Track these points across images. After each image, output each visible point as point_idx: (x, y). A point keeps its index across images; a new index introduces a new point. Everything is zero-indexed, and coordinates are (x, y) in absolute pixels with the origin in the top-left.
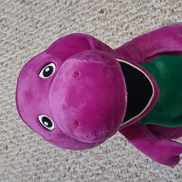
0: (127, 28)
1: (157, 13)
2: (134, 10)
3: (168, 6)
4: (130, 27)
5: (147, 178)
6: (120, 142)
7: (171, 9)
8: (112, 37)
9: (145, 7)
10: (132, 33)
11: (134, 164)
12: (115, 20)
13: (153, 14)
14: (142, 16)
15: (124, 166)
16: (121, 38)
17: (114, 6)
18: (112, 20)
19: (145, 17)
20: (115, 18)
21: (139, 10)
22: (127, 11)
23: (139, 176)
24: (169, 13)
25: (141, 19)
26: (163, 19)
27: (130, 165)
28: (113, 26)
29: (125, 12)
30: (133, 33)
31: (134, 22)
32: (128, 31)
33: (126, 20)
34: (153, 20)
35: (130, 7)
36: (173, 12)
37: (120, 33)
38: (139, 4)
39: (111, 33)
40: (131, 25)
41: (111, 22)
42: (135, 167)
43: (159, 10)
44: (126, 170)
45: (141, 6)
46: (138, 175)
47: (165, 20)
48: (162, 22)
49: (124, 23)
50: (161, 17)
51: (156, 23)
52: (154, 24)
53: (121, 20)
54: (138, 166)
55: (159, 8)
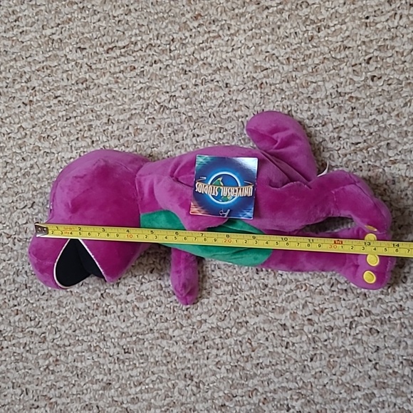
0: (28, 80)
1: (70, 65)
2: (40, 58)
3: (85, 60)
4: (33, 79)
5: (41, 289)
6: (6, 240)
7: (89, 64)
8: (5, 90)
9: (56, 56)
10: (34, 88)
11: (23, 271)
12: (12, 67)
13: (65, 67)
14: (50, 67)
15: (9, 275)
16: (19, 93)
17: (12, 46)
18: (8, 65)
19: (54, 69)
20: (12, 63)
21: (46, 58)
22: (30, 56)
23: (30, 287)
24: (85, 68)
25: (49, 71)
26: (77, 75)
27: (17, 273)
28: (9, 75)
29: (26, 58)
30: (37, 88)
31: (38, 73)
32: (29, 85)
33: (27, 69)
34: (65, 75)
35: (34, 52)
36: (91, 68)
37: (17, 86)
38: (48, 50)
39: (5, 84)
40: (34, 77)
41: (6, 68)
42: (25, 276)
43: (73, 63)
44: (12, 280)
45: (50, 53)
46: (28, 285)
47: (80, 77)
48: (77, 79)
49: (25, 73)
50: (75, 72)
51: (68, 80)
52: (66, 80)
53: (21, 67)
54: (29, 274)
55: (73, 60)
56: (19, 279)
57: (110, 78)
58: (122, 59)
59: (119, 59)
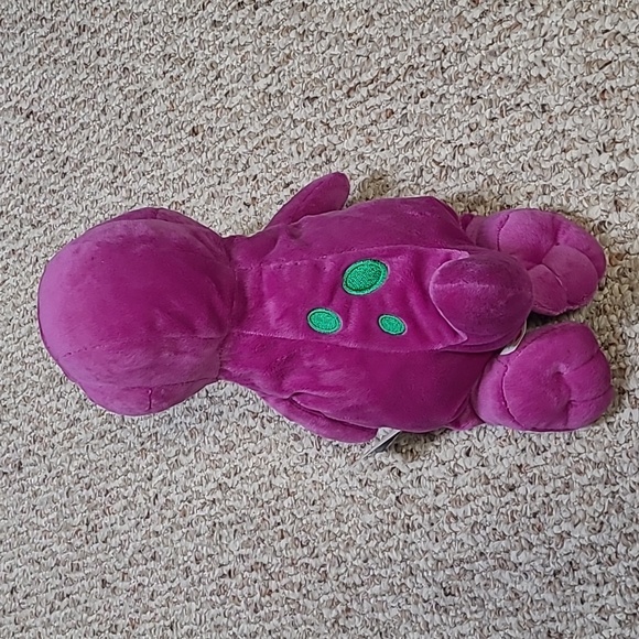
56: (276, 482)
57: (358, 137)
58: (372, 101)
59: (367, 103)
